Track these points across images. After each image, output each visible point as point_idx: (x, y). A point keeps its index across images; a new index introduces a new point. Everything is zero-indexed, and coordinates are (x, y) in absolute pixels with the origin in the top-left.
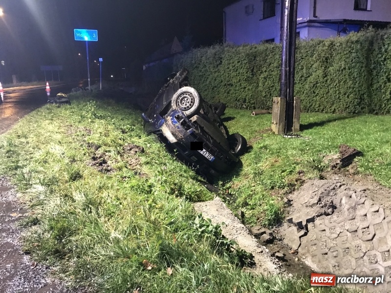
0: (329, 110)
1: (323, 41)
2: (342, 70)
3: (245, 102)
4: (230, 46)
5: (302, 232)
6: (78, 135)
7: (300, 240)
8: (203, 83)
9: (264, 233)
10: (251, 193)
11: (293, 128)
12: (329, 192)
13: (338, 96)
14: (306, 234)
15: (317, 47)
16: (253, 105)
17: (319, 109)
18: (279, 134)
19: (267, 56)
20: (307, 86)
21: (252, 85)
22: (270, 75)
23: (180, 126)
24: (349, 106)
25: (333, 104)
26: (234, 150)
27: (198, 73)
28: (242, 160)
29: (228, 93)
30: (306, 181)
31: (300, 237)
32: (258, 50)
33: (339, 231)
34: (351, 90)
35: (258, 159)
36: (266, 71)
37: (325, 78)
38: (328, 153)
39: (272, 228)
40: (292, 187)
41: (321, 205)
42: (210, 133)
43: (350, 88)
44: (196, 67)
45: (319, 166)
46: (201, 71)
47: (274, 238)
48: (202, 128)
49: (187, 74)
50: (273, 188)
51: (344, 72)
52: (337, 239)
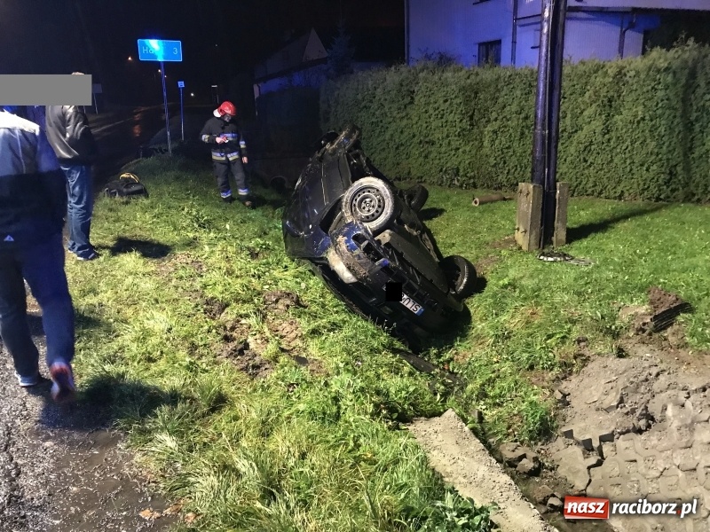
0: (612, 193)
1: (604, 66)
2: (639, 122)
3: (457, 174)
4: (428, 68)
5: (593, 460)
6: (181, 278)
7: (589, 474)
8: (378, 137)
9: (524, 456)
10: (493, 375)
11: (554, 239)
12: (638, 387)
13: (628, 169)
14: (599, 463)
15: (593, 78)
16: (472, 181)
17: (593, 191)
18: (530, 251)
19: (498, 91)
20: (572, 150)
21: (471, 144)
22: (505, 127)
23: (362, 255)
24: (649, 187)
25: (619, 182)
26: (454, 288)
27: (368, 117)
28: (469, 306)
29: (426, 157)
30: (592, 358)
31: (589, 468)
32: (482, 79)
33: (663, 466)
34: (653, 157)
35: (499, 306)
36: (496, 120)
37: (607, 136)
38: (628, 303)
39: (536, 444)
40: (567, 369)
41: (625, 411)
42: (414, 264)
43: (651, 154)
44: (365, 107)
45: (613, 327)
46: (374, 114)
47: (541, 466)
48: (400, 256)
49: (358, 136)
50: (532, 367)
51: (641, 125)
52: (659, 480)
